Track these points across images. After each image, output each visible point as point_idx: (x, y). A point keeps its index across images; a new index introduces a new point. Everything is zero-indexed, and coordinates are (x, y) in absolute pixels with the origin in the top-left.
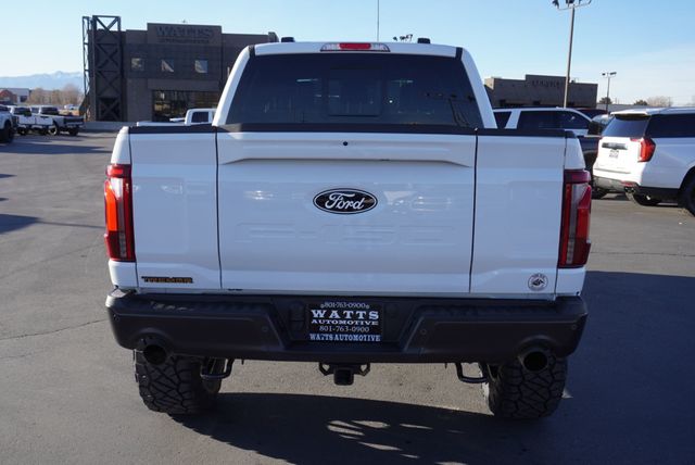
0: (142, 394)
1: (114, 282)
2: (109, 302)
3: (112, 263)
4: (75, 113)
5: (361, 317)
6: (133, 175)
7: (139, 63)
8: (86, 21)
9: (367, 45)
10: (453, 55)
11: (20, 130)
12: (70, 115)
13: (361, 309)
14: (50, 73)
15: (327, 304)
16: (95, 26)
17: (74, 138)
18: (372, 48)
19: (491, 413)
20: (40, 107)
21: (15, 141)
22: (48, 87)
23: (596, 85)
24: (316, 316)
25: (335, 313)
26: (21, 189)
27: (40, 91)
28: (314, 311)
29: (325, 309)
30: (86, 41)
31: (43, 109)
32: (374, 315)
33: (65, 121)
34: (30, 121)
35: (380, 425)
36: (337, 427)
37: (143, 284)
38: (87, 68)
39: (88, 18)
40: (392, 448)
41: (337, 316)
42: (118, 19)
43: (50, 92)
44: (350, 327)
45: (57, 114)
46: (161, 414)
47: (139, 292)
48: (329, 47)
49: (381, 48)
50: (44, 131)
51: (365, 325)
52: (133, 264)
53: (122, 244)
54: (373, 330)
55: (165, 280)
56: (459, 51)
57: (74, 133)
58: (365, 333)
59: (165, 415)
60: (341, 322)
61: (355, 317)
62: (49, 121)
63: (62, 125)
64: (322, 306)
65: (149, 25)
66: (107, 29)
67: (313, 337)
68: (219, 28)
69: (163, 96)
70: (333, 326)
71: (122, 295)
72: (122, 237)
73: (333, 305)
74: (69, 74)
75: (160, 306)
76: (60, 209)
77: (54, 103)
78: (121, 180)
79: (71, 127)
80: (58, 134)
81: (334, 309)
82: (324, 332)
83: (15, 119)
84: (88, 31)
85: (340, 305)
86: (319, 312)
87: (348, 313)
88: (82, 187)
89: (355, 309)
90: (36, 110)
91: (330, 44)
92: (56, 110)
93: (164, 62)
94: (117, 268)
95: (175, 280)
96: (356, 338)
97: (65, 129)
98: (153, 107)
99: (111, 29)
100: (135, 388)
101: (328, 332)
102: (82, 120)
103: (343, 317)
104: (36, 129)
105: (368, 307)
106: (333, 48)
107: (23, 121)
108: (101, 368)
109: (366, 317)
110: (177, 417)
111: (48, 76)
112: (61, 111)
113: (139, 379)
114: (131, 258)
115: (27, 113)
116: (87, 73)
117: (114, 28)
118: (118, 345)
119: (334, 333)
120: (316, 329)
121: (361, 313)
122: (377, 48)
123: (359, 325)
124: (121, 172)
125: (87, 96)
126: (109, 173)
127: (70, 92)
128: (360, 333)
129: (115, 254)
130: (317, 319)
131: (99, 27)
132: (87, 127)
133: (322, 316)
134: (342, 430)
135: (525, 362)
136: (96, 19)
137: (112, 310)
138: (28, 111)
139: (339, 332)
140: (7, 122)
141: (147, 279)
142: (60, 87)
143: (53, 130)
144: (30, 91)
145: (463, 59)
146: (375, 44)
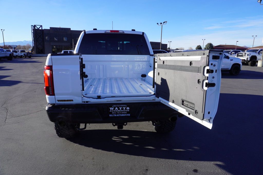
0: (57, 133)
1: (48, 102)
2: (47, 108)
3: (47, 96)
4: (30, 52)
5: (124, 109)
6: (53, 69)
7: (48, 38)
8: (32, 26)
9: (118, 31)
10: (142, 34)
11: (14, 57)
12: (29, 52)
13: (124, 107)
14: (22, 41)
15: (114, 106)
16: (35, 28)
17: (30, 59)
18: (119, 32)
19: (156, 131)
20: (20, 50)
21: (12, 60)
22: (22, 45)
23: (167, 44)
24: (111, 109)
25: (117, 108)
26: (15, 73)
27: (20, 46)
28: (110, 108)
29: (113, 107)
30: (33, 32)
31: (21, 51)
32: (128, 108)
33: (27, 54)
34: (17, 54)
35: (126, 137)
36: (115, 139)
37: (57, 102)
38: (33, 39)
39: (33, 26)
40: (131, 144)
41: (117, 109)
42: (41, 26)
43: (22, 46)
44: (121, 112)
45: (25, 52)
46: (63, 138)
47: (56, 105)
48: (107, 32)
49: (122, 32)
50: (21, 57)
51: (125, 111)
52: (54, 96)
53: (50, 90)
54: (128, 113)
55: (65, 101)
56: (143, 33)
57: (30, 57)
58: (125, 114)
59: (64, 138)
60: (118, 111)
61: (122, 109)
62: (23, 54)
63: (26, 55)
64: (113, 106)
65: (50, 28)
66: (38, 29)
67: (110, 115)
68: (70, 29)
69: (55, 47)
70: (116, 112)
71: (51, 106)
72: (50, 88)
73: (116, 106)
74: (28, 41)
75: (63, 109)
76: (27, 78)
77: (24, 49)
78: (49, 70)
79: (29, 56)
80: (25, 58)
81: (116, 107)
82: (114, 114)
83: (12, 53)
84: (33, 29)
85: (118, 106)
86: (112, 108)
87: (121, 108)
88: (33, 72)
89: (122, 107)
90: (19, 51)
91: (108, 30)
92: (24, 51)
93: (55, 38)
94: (49, 98)
95: (68, 101)
96: (123, 115)
97: (27, 56)
98: (52, 50)
99: (40, 29)
100: (55, 132)
101: (115, 114)
102: (32, 53)
103: (119, 109)
104: (19, 56)
105: (126, 106)
106: (108, 32)
107: (15, 54)
108: (43, 125)
109: (126, 109)
110: (68, 139)
111: (22, 42)
112: (26, 51)
113: (56, 129)
114: (53, 94)
115: (16, 52)
116: (33, 41)
117: (41, 28)
118: (50, 121)
119: (116, 114)
120: (111, 113)
121: (124, 108)
122: (121, 32)
123: (124, 111)
124: (49, 68)
125: (33, 47)
126: (45, 68)
127: (28, 46)
128: (124, 114)
129: (48, 93)
130: (111, 110)
131: (36, 28)
132: (34, 56)
133: (113, 109)
134: (116, 139)
135: (171, 120)
136: (35, 26)
137: (48, 111)
138: (16, 51)
139: (118, 114)
140: (10, 54)
141: (58, 101)
142: (25, 45)
143: (24, 57)
144: (17, 46)
145: (144, 35)
146: (120, 31)
